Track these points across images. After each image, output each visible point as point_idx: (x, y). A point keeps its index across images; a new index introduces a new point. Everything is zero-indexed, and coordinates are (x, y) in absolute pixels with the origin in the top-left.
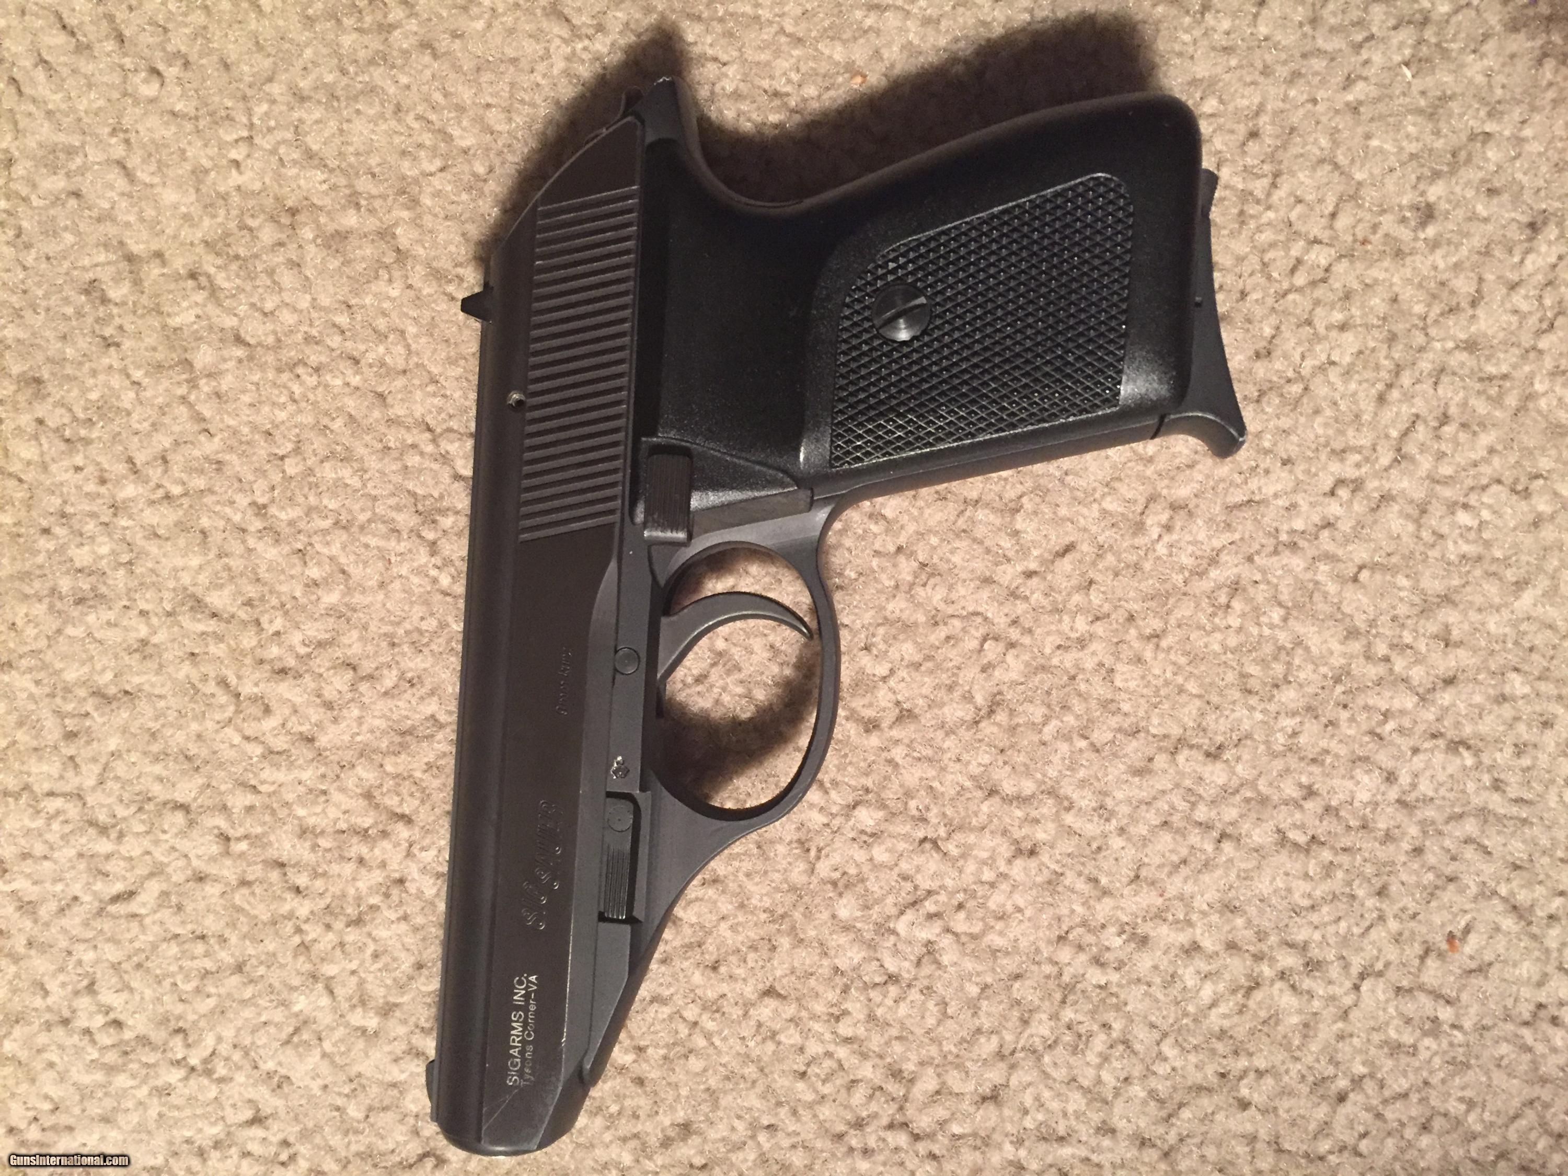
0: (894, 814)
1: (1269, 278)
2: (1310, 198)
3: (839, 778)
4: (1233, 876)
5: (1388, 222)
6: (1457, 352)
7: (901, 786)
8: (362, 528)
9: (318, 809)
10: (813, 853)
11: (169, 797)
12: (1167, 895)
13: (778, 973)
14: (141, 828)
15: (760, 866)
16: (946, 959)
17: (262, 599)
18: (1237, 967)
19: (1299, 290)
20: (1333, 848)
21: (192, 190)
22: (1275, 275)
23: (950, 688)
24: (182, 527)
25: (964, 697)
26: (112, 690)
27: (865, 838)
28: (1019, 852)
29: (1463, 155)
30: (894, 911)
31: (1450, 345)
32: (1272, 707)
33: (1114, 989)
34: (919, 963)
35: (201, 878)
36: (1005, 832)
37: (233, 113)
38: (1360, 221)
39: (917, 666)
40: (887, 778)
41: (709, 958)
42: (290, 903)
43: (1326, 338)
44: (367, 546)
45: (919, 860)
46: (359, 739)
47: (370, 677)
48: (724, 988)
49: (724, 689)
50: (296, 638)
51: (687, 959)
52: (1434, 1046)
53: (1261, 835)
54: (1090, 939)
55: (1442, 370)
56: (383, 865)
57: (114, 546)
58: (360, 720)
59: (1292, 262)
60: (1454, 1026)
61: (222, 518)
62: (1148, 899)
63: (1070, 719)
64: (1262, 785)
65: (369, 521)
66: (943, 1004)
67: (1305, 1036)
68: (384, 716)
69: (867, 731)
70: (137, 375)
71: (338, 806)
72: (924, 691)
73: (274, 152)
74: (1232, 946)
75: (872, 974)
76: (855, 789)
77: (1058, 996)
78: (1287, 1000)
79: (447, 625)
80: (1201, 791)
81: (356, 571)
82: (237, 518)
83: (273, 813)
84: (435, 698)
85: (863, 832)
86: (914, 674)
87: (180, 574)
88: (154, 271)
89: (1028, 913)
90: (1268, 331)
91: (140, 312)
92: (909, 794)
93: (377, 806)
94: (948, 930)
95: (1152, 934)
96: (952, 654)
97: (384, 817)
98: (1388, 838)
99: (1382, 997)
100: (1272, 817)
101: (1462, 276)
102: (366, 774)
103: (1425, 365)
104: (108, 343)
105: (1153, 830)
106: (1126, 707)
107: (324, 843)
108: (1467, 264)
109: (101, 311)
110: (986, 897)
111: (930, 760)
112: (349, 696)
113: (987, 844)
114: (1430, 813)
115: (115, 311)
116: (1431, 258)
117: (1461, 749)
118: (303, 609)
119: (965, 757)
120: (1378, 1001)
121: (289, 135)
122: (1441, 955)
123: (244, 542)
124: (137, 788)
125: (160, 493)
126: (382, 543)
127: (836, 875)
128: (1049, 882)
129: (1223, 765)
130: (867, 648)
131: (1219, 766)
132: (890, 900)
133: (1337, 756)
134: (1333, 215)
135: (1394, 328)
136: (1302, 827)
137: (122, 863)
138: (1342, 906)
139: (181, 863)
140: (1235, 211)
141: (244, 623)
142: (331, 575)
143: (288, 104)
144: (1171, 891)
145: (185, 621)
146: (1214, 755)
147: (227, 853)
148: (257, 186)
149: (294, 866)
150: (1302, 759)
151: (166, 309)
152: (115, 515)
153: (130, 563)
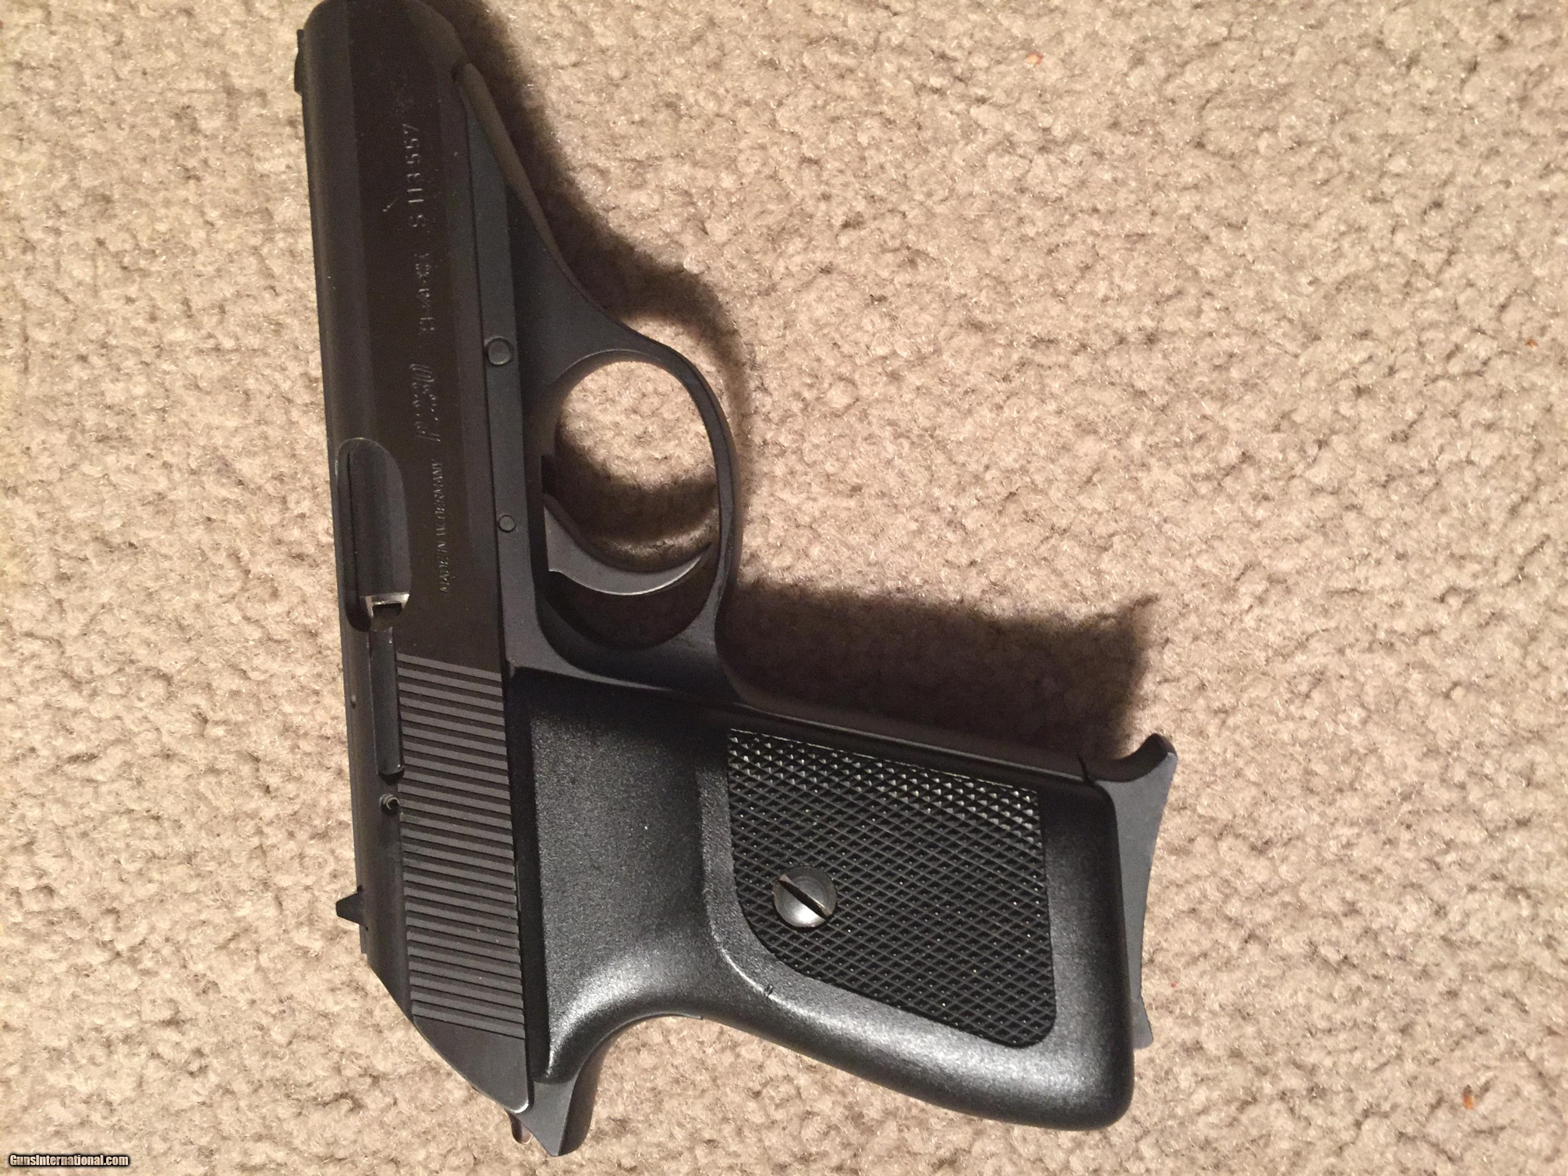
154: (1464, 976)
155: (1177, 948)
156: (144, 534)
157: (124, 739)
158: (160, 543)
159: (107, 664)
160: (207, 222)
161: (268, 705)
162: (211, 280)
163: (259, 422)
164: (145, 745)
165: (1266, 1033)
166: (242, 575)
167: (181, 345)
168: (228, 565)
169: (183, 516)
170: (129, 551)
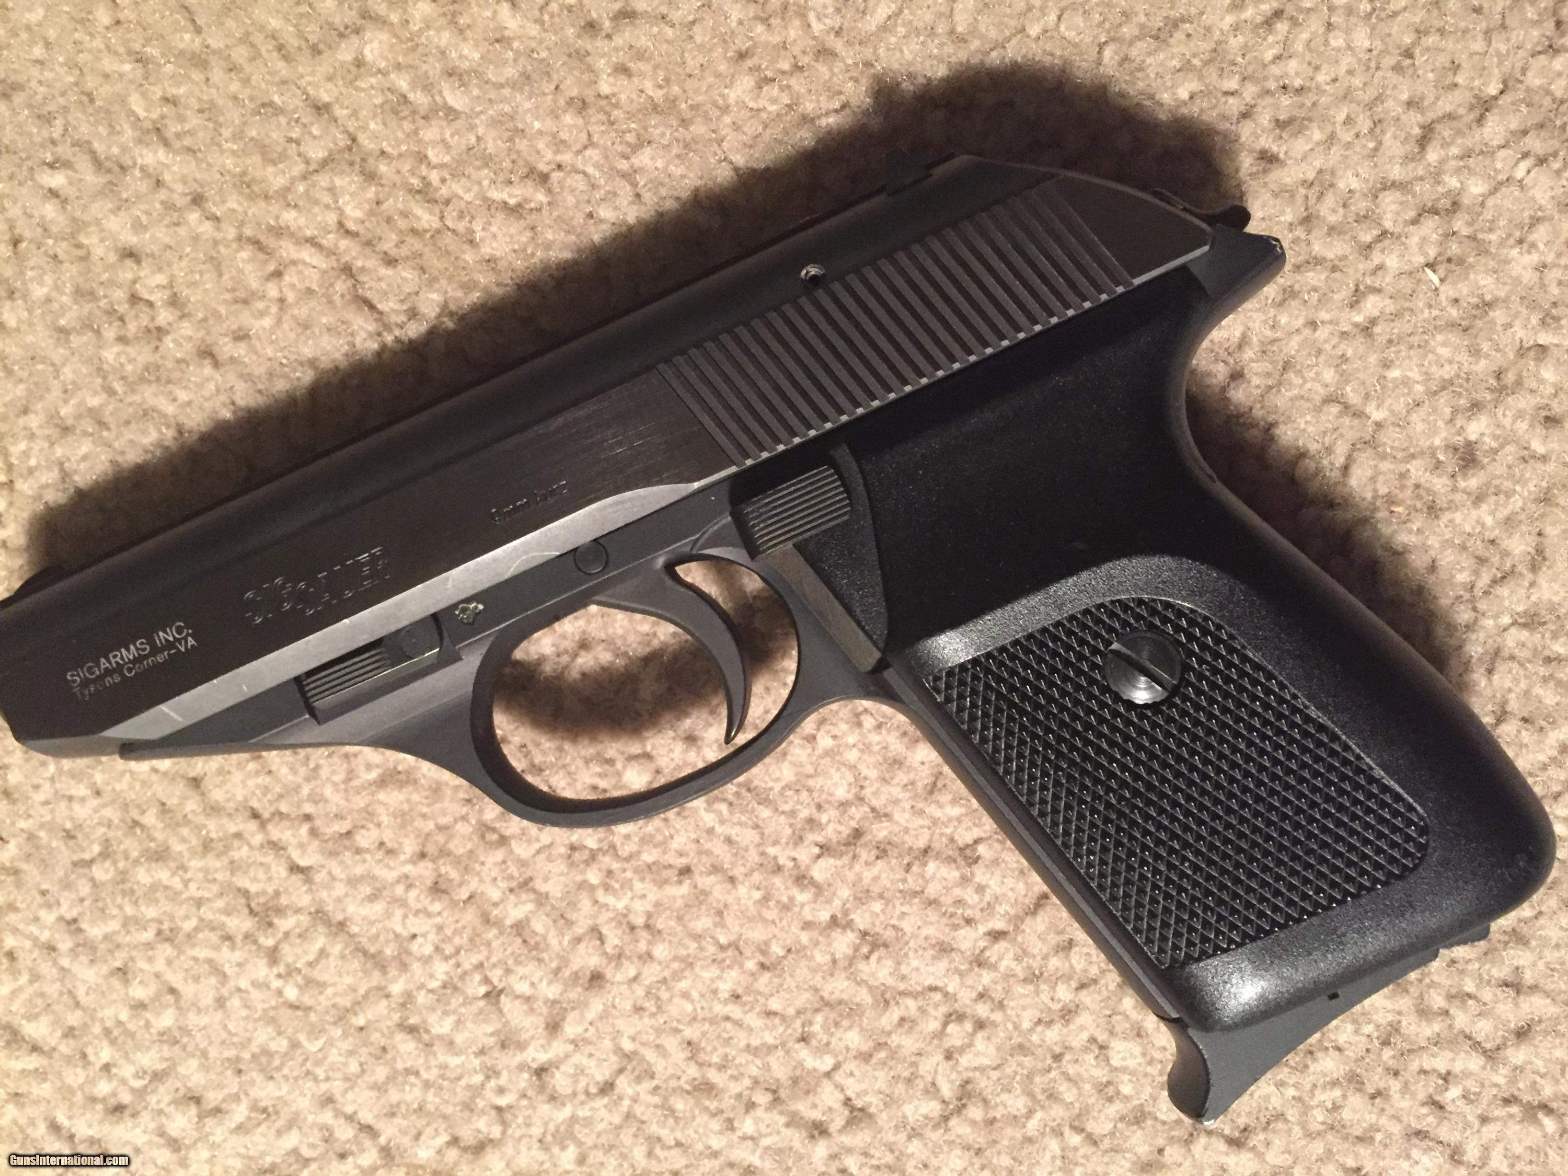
6: (1514, 630)
8: (189, 936)
23: (910, 1082)
25: (927, 1091)
29: (1510, 378)
31: (1507, 620)
39: (865, 1057)
44: (196, 959)
47: (217, 1111)
49: (635, 1100)
50: (127, 1071)
55: (1498, 655)
58: (211, 1161)
61: (28, 937)
63: (1058, 1111)
65: (197, 929)
68: (238, 1155)
69: (813, 1138)
72: (878, 1086)
79: (299, 1045)
81: (188, 990)
84: (295, 1131)
86: (865, 1067)
96: (909, 1039)
101: (1516, 534)
103: (1476, 651)
106: (1126, 1090)
108: (1523, 517)
112: (196, 1133)
116: (1475, 513)
117: (1541, 1115)
118: (132, 1035)
123: (55, 962)
129: (1249, 1154)
130: (804, 1039)
142: (158, 995)
143: (48, 438)
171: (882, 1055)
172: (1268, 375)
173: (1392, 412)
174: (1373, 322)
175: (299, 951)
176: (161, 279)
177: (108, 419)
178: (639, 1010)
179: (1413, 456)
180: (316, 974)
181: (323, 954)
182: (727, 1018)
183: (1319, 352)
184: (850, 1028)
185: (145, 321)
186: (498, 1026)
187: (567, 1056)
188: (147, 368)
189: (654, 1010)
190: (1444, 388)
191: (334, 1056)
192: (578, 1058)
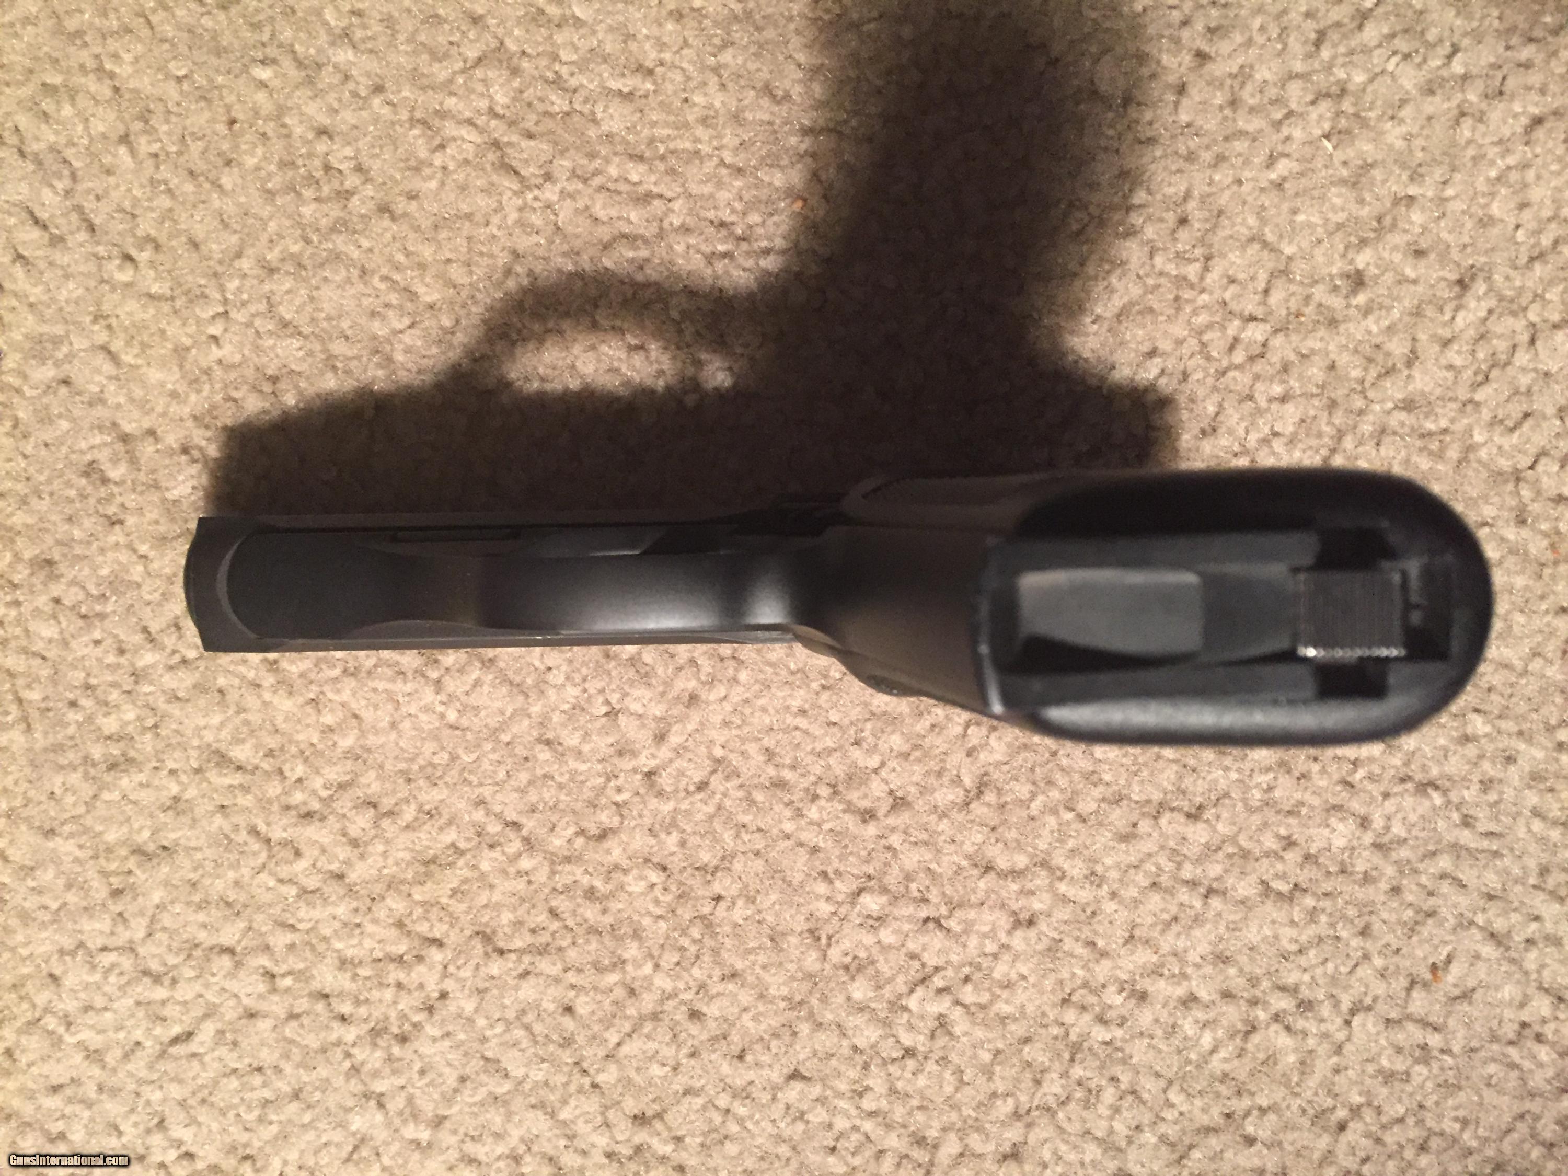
0: (896, 898)
1: (1209, 358)
2: (1241, 276)
3: (842, 869)
4: (1222, 929)
5: (1319, 293)
6: (1395, 413)
7: (902, 870)
8: (369, 673)
9: (355, 941)
10: (824, 941)
11: (214, 942)
12: (1162, 952)
13: (802, 1057)
14: (190, 973)
15: (775, 958)
16: (957, 1030)
17: (282, 749)
18: (1232, 1014)
19: (1238, 367)
20: (1314, 894)
21: (176, 369)
22: (1214, 354)
23: (939, 774)
24: (200, 688)
25: (953, 781)
26: (151, 847)
27: (871, 922)
28: (1017, 924)
29: (1388, 221)
30: (904, 989)
31: (1390, 405)
32: (1247, 766)
33: (1119, 1044)
34: (933, 1037)
35: (252, 1015)
36: (1003, 906)
37: (207, 291)
38: (1293, 294)
39: (905, 756)
40: (887, 864)
41: (735, 1049)
42: (338, 1031)
43: (1268, 410)
44: (375, 690)
45: (924, 939)
46: (386, 871)
47: (390, 813)
48: (751, 1075)
49: (725, 795)
50: (318, 783)
51: (714, 1051)
52: (1425, 1071)
53: (1246, 888)
54: (1092, 999)
55: (1383, 431)
56: (421, 986)
57: (138, 711)
58: (385, 854)
59: (1230, 340)
60: (1442, 1051)
61: (237, 676)
62: (1144, 957)
63: (1055, 794)
64: (1243, 841)
65: (375, 666)
66: (959, 1072)
67: (1303, 1073)
68: (406, 849)
69: (864, 821)
70: (144, 549)
71: (371, 936)
72: (915, 779)
73: (249, 325)
74: (1227, 995)
75: (890, 1050)
76: (857, 877)
77: (1067, 1056)
78: (1284, 1040)
79: (458, 757)
80: (1185, 851)
81: (368, 715)
82: (251, 675)
83: (313, 948)
84: (454, 828)
85: (869, 916)
86: (905, 764)
87: (205, 733)
88: (147, 449)
89: (1032, 979)
90: (1211, 409)
91: (139, 489)
92: (909, 877)
93: (409, 933)
94: (957, 1003)
95: (1150, 989)
96: (938, 741)
97: (416, 943)
98: (1367, 879)
99: (1373, 1030)
100: (1255, 870)
101: (1395, 339)
102: (396, 904)
103: (1366, 428)
104: (114, 522)
105: (1143, 891)
106: (1107, 777)
107: (364, 972)
108: (1400, 326)
109: (103, 492)
110: (991, 969)
111: (926, 843)
112: (373, 832)
113: (988, 918)
114: (1404, 853)
115: (116, 490)
116: (1364, 323)
117: (1430, 790)
118: (322, 753)
119: (959, 838)
120: (1368, 1034)
121: (263, 307)
122: (1425, 985)
123: (259, 696)
124: (185, 936)
125: (177, 658)
126: (389, 686)
127: (848, 960)
128: (1049, 949)
129: (1204, 825)
130: (857, 743)
131: (1200, 826)
132: (901, 979)
133: (1312, 808)
134: (1266, 292)
135: (1333, 395)
136: (1283, 876)
137: (178, 1008)
138: (1328, 948)
139: (232, 1003)
140: (1171, 297)
141: (267, 774)
142: (344, 721)
143: (257, 277)
144: (1165, 948)
145: (212, 775)
146: (1194, 816)
147: (274, 990)
148: (237, 358)
149: (338, 996)
150: (1278, 812)
151: (163, 484)
152: (136, 682)
153: (156, 726)
154: (1401, 872)
155: (1150, 920)
156: (173, 836)
157: (210, 1013)
158: (189, 839)
159: (177, 954)
160: (141, 557)
161: (321, 947)
162: (159, 604)
163: (238, 713)
164: (230, 1012)
165: (1247, 969)
166: (265, 847)
167: (153, 666)
168: (251, 840)
169: (199, 811)
170: (164, 854)
171: (917, 754)
172: (1207, 220)
173: (1301, 248)
174: (1284, 179)
175: (458, 682)
176: (349, 151)
177: (306, 262)
178: (726, 724)
179: (1316, 282)
180: (473, 700)
181: (477, 683)
182: (797, 728)
183: (1244, 203)
184: (893, 732)
185: (336, 184)
186: (617, 737)
187: (671, 761)
188: (337, 221)
189: (739, 722)
190: (1338, 229)
191: (486, 765)
192: (678, 764)
